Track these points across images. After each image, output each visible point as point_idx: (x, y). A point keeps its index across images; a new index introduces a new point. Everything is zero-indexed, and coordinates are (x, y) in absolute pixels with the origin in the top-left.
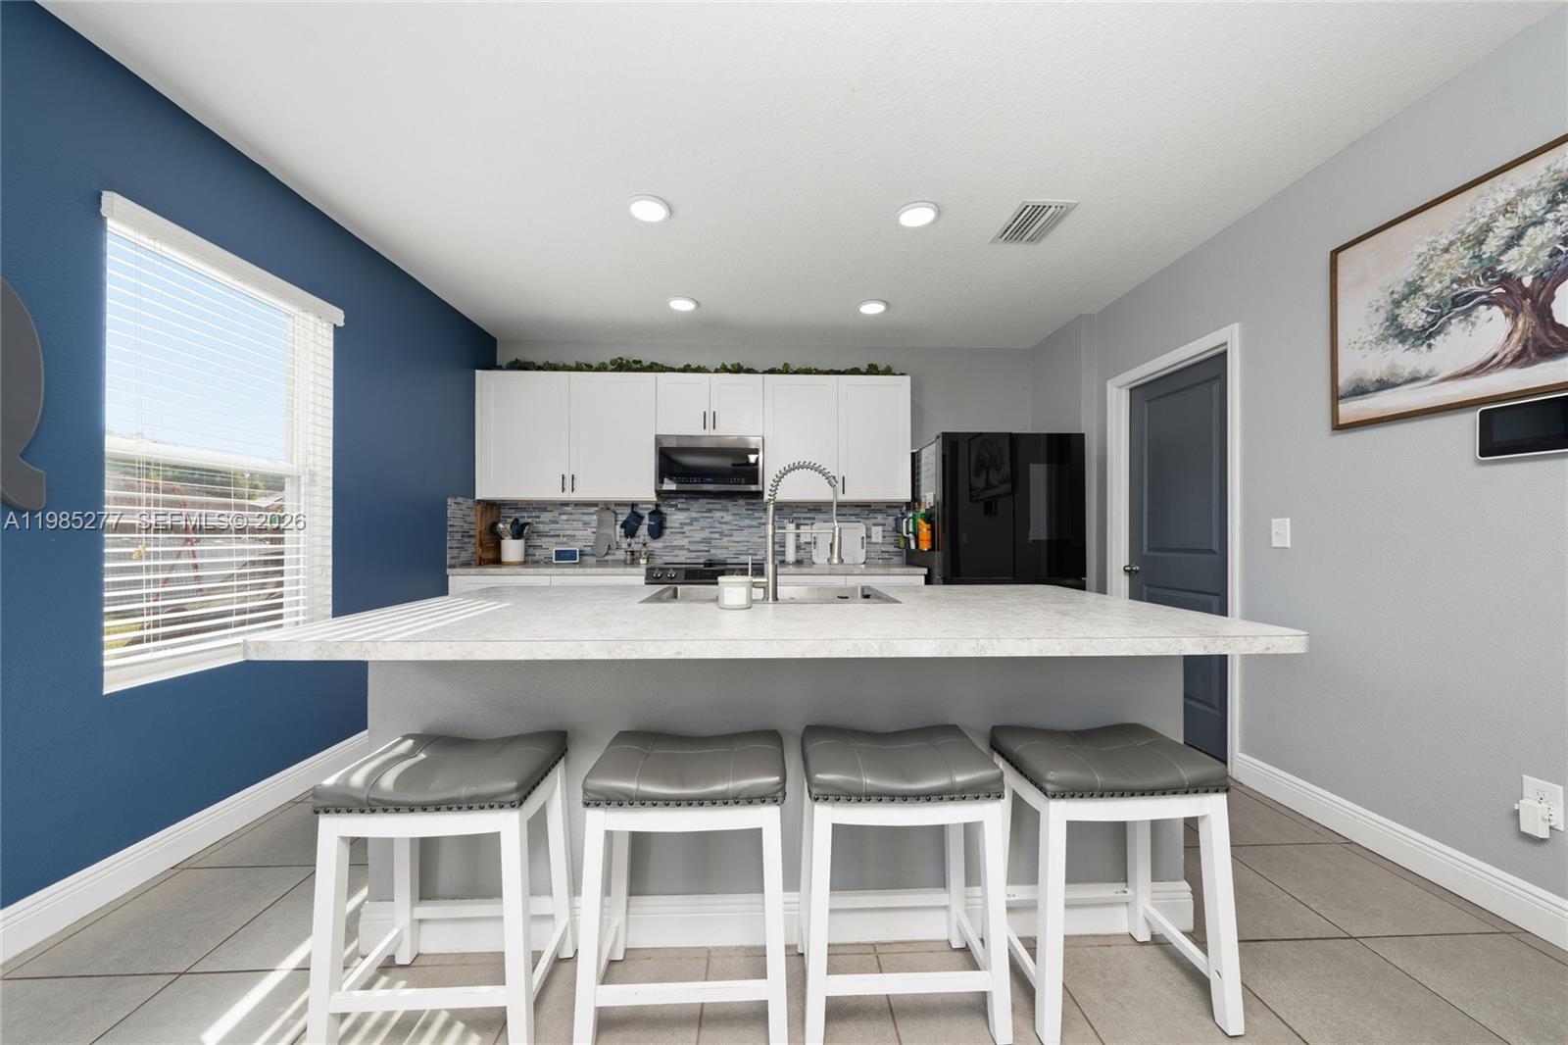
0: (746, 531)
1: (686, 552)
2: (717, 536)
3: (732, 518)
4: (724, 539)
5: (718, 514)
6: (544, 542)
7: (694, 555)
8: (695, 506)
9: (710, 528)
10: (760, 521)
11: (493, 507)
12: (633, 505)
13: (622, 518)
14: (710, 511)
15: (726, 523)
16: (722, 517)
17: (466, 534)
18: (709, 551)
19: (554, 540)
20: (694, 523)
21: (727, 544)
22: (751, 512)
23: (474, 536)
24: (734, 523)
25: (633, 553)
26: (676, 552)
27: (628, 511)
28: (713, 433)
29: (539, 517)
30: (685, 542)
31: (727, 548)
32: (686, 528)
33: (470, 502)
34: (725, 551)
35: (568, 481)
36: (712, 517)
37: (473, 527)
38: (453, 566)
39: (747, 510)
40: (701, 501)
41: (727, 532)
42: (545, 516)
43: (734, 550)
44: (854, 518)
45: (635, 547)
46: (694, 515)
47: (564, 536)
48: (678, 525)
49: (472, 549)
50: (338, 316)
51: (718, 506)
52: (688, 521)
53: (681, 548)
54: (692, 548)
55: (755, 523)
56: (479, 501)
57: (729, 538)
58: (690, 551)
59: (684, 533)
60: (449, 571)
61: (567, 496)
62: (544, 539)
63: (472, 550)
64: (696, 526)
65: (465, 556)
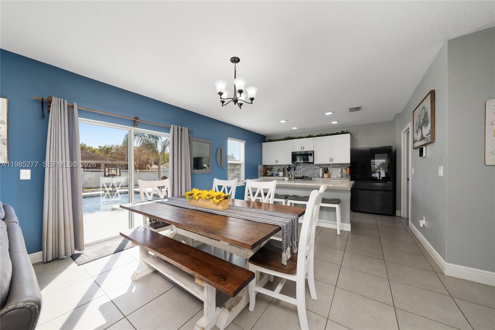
2: (306, 171)
11: (265, 166)
12: (289, 165)
13: (287, 168)
15: (308, 168)
17: (261, 171)
23: (263, 171)
25: (289, 175)
27: (288, 166)
28: (303, 151)
29: (273, 168)
30: (299, 172)
32: (299, 170)
33: (262, 165)
35: (277, 161)
37: (262, 169)
38: (259, 176)
44: (338, 167)
45: (289, 173)
50: (245, 142)
52: (300, 168)
56: (263, 165)
57: (309, 172)
60: (259, 177)
61: (277, 164)
63: (262, 174)
65: (261, 175)
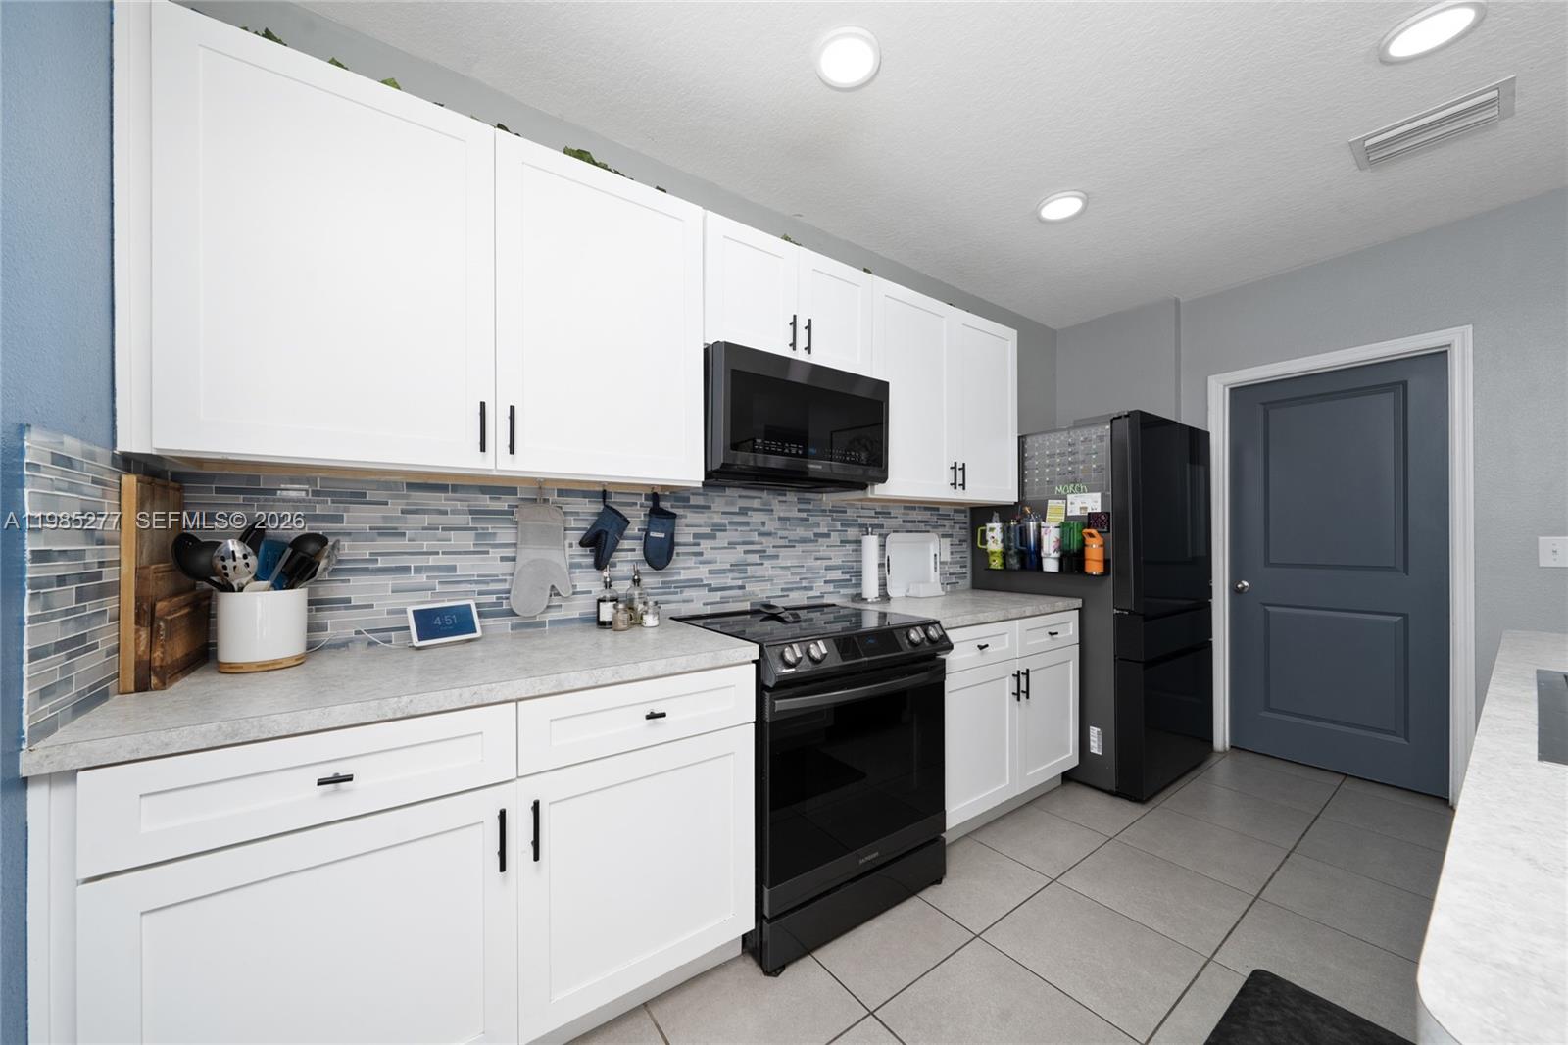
0: (799, 548)
1: (705, 591)
2: (755, 558)
3: (777, 524)
4: (768, 563)
5: (756, 518)
6: (356, 588)
7: (717, 596)
8: (717, 500)
9: (745, 543)
10: (817, 531)
13: (578, 523)
14: (743, 511)
15: (769, 534)
16: (764, 524)
18: (742, 588)
19: (388, 581)
20: (718, 534)
21: (771, 572)
22: (804, 515)
23: (114, 589)
24: (781, 533)
26: (688, 593)
27: (592, 504)
29: (338, 519)
30: (701, 572)
31: (771, 580)
33: (104, 459)
34: (769, 586)
36: (747, 524)
37: (110, 553)
39: (799, 510)
40: (729, 492)
41: (771, 551)
42: (358, 517)
43: (780, 583)
46: (717, 519)
47: (419, 570)
48: (691, 540)
49: (105, 641)
51: (756, 503)
52: (708, 530)
53: (695, 584)
54: (714, 583)
55: (810, 534)
56: (135, 461)
57: (774, 562)
58: (711, 589)
59: (701, 554)
61: (497, 463)
62: (356, 581)
64: (723, 539)
